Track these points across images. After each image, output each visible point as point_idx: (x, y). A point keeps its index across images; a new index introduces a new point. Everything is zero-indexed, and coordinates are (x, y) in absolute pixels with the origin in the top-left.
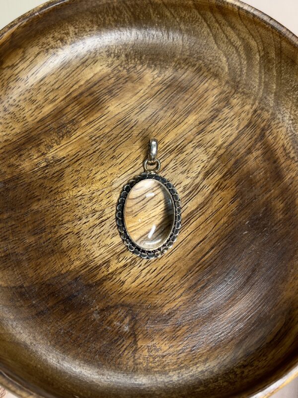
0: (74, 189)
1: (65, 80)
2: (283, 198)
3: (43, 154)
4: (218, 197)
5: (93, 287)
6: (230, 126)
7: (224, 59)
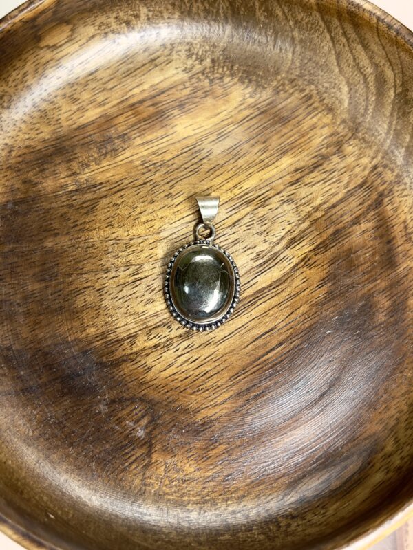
0: (108, 228)
1: (123, 80)
2: (391, 293)
3: (74, 174)
4: (302, 276)
5: (106, 367)
6: (337, 181)
7: (345, 89)
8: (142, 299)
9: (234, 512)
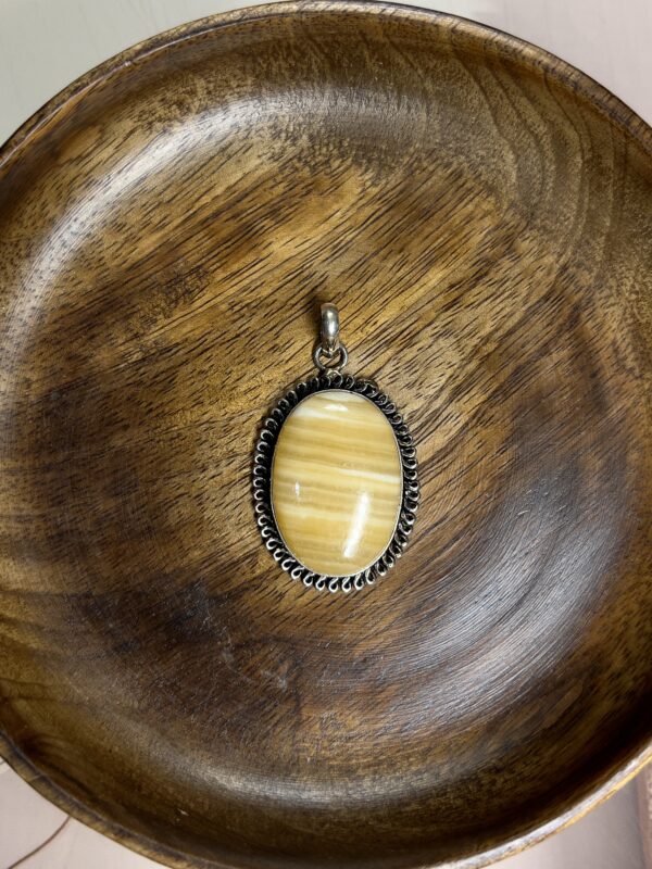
0: (196, 408)
1: (185, 185)
2: (602, 449)
3: (136, 336)
4: (476, 440)
5: (223, 601)
6: (511, 295)
7: (510, 157)
9: (419, 772)
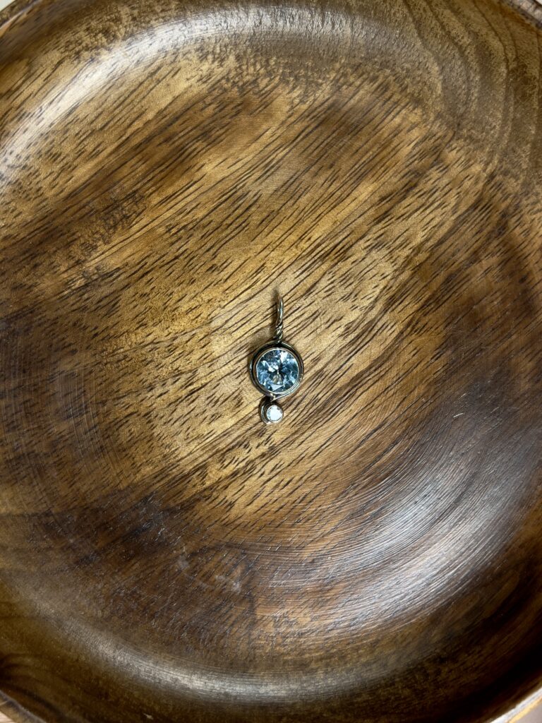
0: (140, 330)
1: (117, 111)
2: (533, 351)
3: (78, 263)
4: (411, 347)
5: (176, 513)
6: (441, 205)
7: (435, 69)
8: (204, 416)
